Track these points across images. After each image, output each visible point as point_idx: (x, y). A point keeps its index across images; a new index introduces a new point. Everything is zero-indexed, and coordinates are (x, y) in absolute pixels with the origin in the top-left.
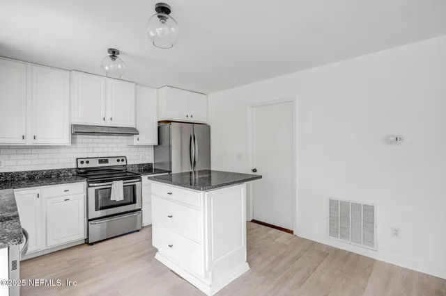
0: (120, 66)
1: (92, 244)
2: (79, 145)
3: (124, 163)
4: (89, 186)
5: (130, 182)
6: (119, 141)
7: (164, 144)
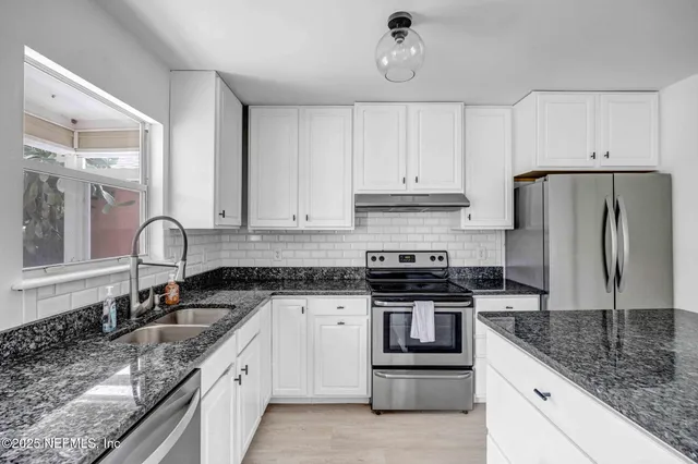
0: (413, 50)
1: (378, 412)
2: (370, 229)
3: (443, 264)
4: (373, 305)
5: (450, 307)
6: (436, 222)
7: (528, 228)
